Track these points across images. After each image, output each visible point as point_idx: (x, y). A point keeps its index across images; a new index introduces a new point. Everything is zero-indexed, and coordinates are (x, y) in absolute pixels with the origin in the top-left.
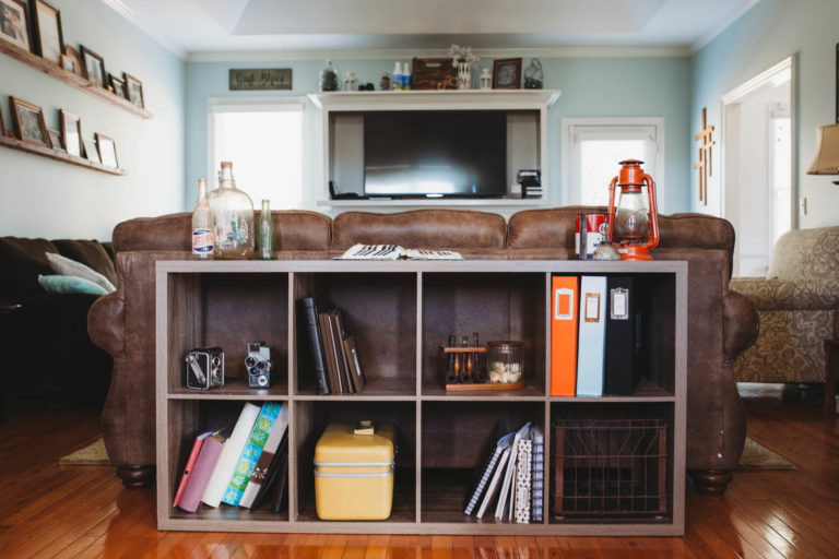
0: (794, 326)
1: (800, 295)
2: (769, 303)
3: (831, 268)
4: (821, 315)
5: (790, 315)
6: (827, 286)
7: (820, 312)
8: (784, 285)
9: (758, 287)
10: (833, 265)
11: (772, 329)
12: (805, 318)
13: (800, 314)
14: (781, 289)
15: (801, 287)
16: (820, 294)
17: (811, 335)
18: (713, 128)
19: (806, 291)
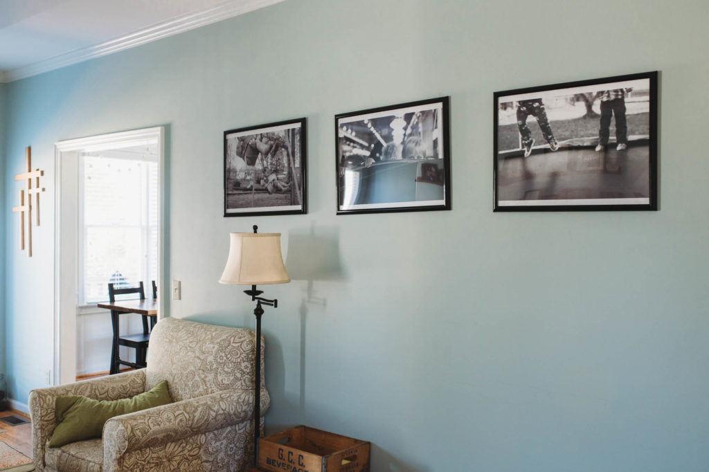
0: (206, 451)
1: (215, 418)
2: (186, 432)
3: (237, 379)
4: (230, 432)
5: (202, 438)
6: (238, 402)
7: (229, 429)
8: (200, 409)
9: (176, 417)
10: (239, 375)
11: (187, 459)
12: (216, 439)
13: (211, 435)
14: (197, 414)
15: (215, 409)
16: (232, 412)
17: (221, 455)
18: (42, 173)
19: (221, 412)
